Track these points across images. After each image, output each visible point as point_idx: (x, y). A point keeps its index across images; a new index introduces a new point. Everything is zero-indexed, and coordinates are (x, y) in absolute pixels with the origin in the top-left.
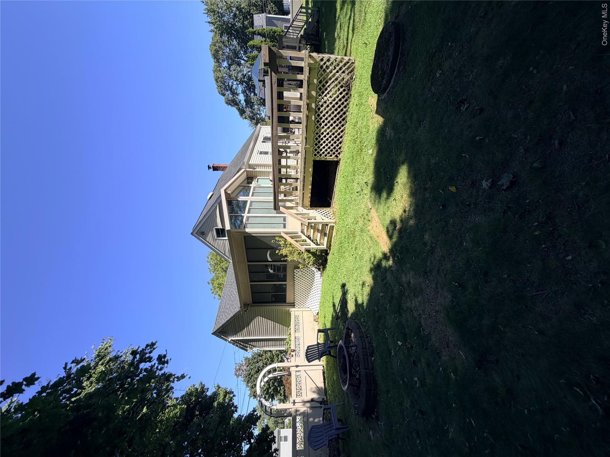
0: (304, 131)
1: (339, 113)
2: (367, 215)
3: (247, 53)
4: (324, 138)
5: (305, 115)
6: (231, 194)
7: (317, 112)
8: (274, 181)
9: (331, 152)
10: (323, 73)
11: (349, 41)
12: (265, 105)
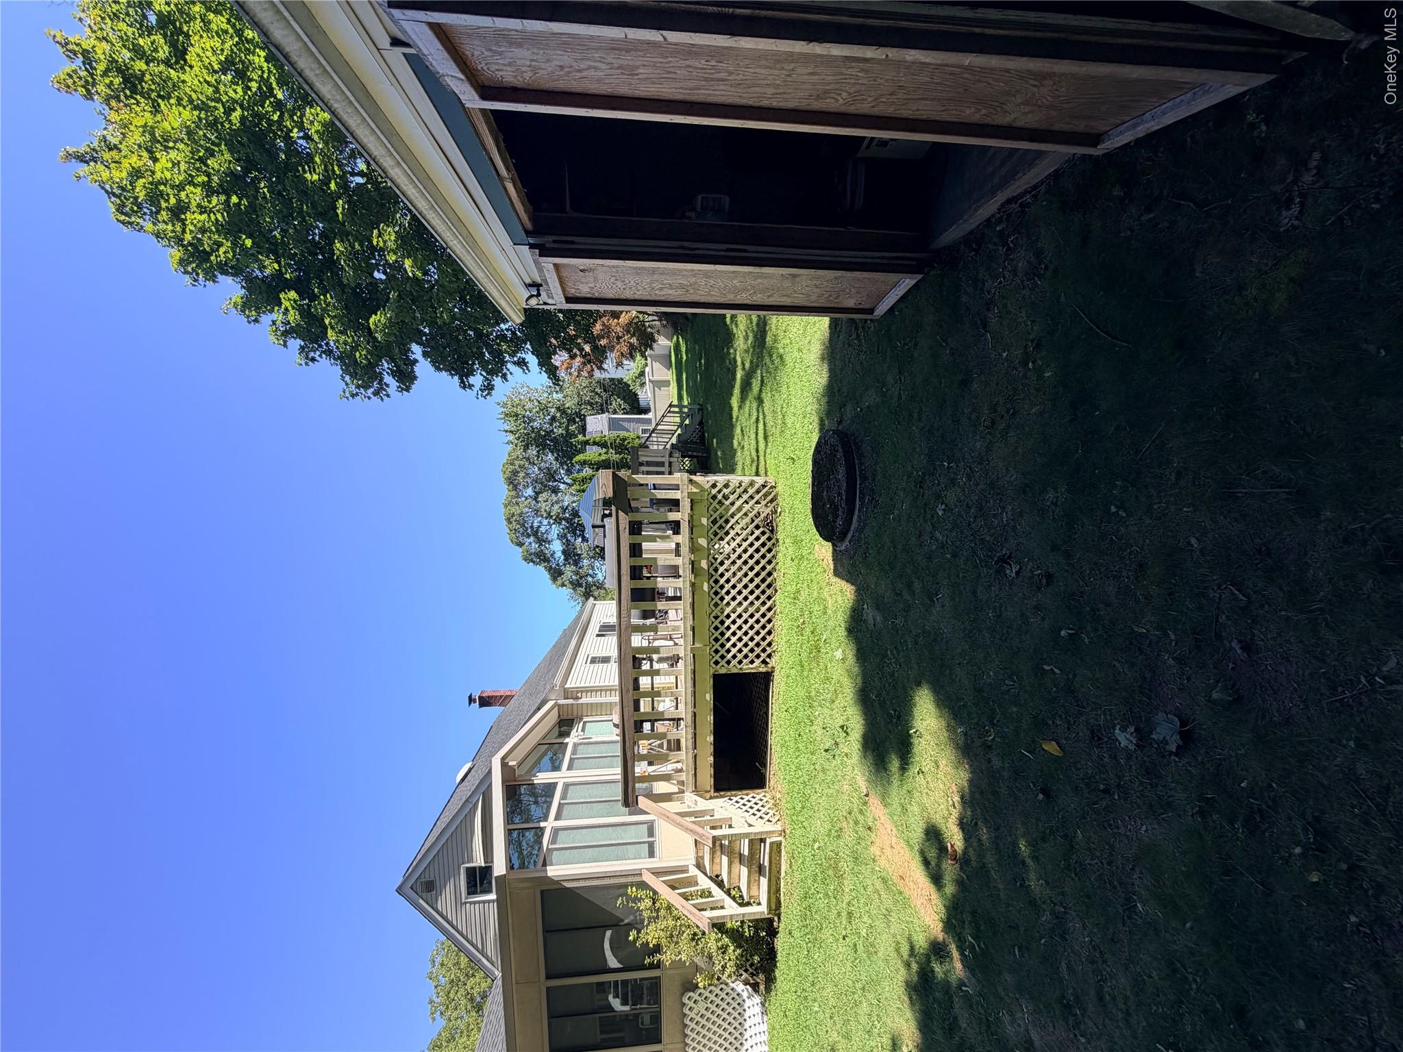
0: (687, 613)
1: (757, 575)
2: (861, 812)
3: (571, 473)
4: (732, 626)
5: (688, 583)
6: (516, 768)
7: (712, 576)
8: (623, 726)
9: (750, 655)
10: (718, 507)
11: (761, 453)
12: (603, 558)
